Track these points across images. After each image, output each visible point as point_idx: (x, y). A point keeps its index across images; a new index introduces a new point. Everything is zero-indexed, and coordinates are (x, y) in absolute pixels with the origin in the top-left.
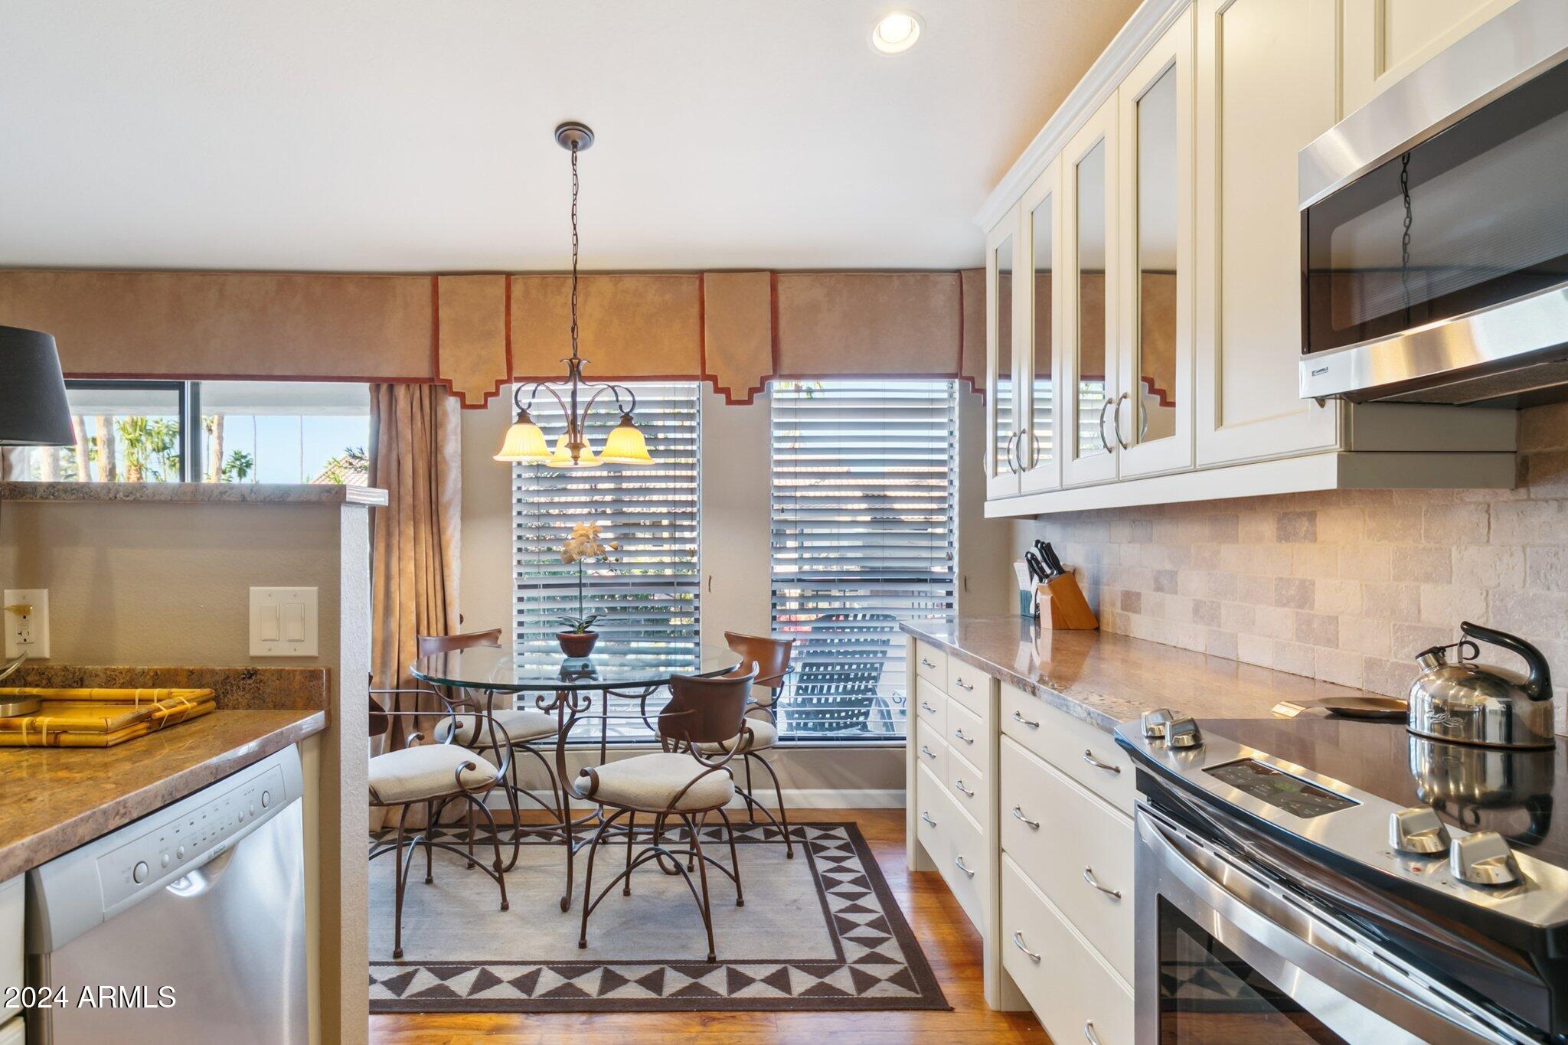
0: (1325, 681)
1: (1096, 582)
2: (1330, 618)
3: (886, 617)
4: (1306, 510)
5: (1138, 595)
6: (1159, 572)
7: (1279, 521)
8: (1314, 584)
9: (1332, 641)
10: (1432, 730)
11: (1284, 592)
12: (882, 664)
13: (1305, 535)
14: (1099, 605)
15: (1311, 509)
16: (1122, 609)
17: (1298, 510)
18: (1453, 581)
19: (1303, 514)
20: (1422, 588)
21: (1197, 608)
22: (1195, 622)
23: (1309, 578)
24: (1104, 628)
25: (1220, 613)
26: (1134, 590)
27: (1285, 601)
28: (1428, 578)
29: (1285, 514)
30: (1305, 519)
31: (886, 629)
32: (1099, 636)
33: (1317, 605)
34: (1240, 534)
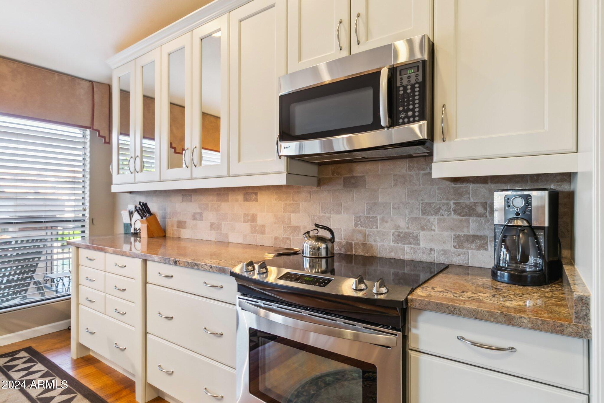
0: (261, 245)
1: (164, 218)
2: (262, 225)
3: (41, 240)
4: (254, 192)
5: (185, 222)
6: (195, 213)
7: (244, 195)
8: (257, 215)
9: (263, 232)
10: (310, 255)
11: (246, 218)
12: (37, 264)
13: (254, 200)
14: (165, 227)
15: (256, 191)
16: (177, 228)
17: (251, 192)
18: (301, 212)
19: (253, 193)
20: (292, 215)
21: (212, 226)
22: (211, 230)
23: (255, 213)
24: (168, 235)
25: (221, 227)
26: (183, 220)
27: (247, 221)
28: (293, 212)
29: (247, 193)
30: (254, 194)
31: (41, 246)
32: (166, 238)
33: (258, 222)
34: (229, 199)
